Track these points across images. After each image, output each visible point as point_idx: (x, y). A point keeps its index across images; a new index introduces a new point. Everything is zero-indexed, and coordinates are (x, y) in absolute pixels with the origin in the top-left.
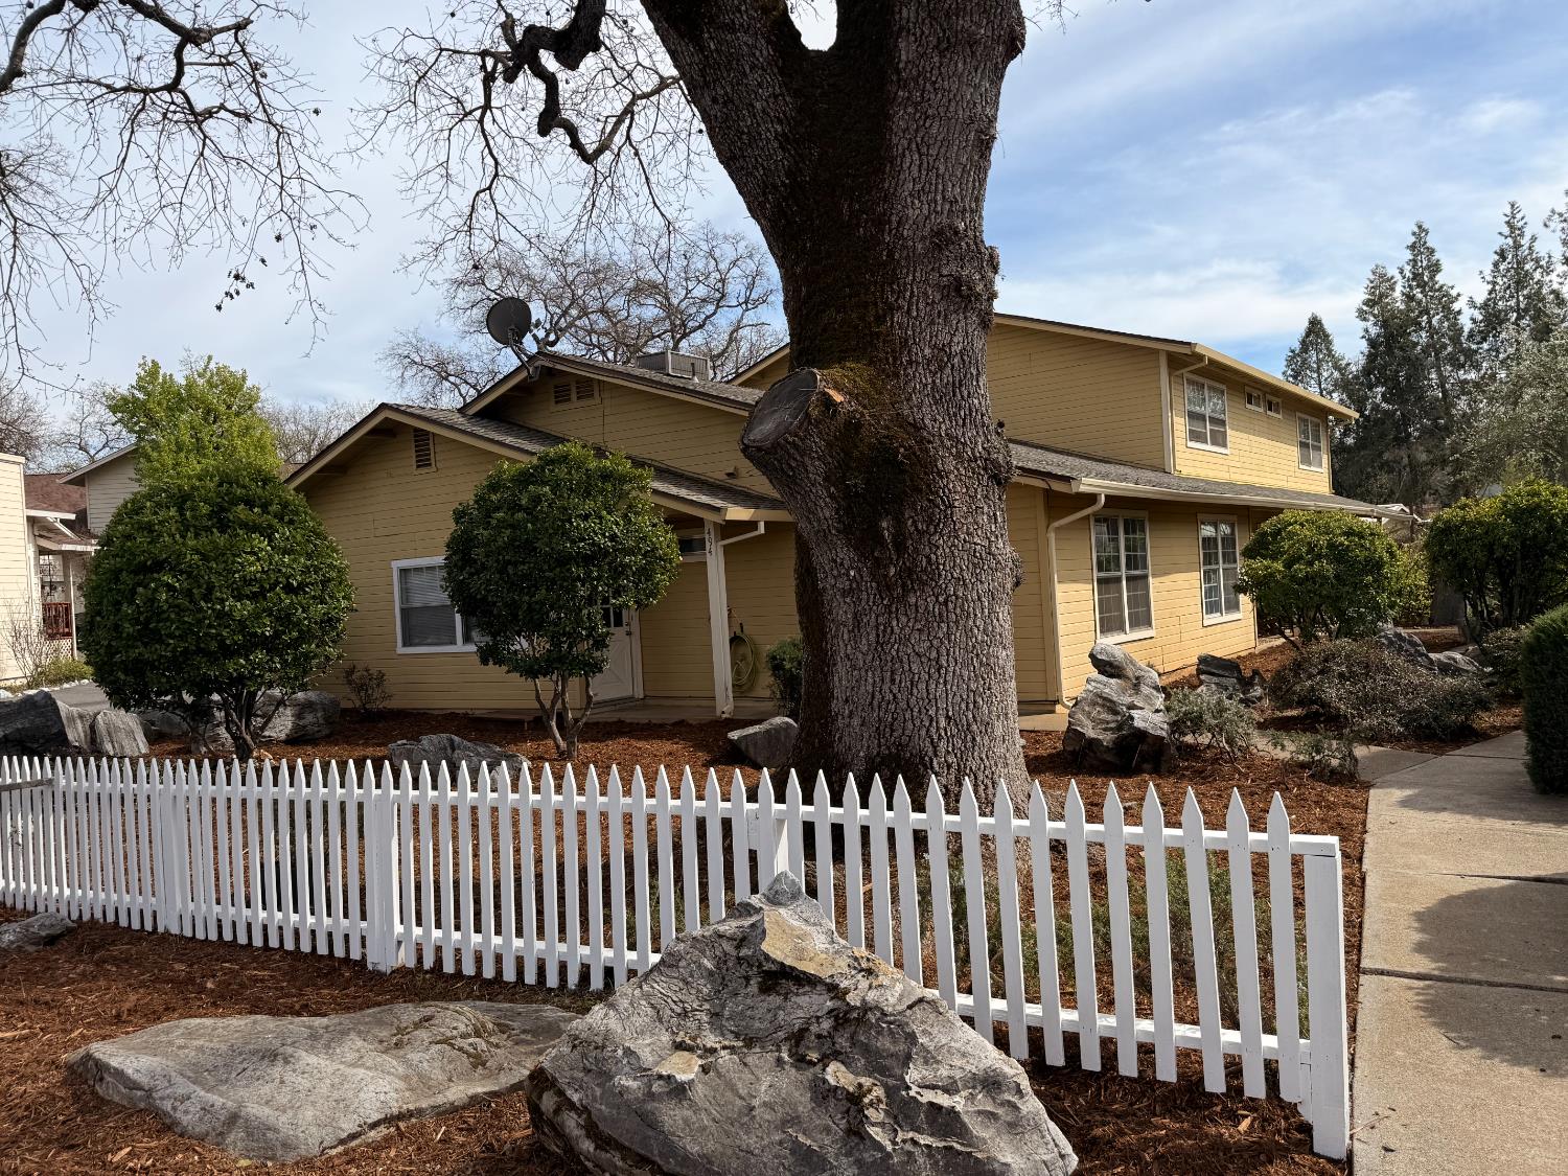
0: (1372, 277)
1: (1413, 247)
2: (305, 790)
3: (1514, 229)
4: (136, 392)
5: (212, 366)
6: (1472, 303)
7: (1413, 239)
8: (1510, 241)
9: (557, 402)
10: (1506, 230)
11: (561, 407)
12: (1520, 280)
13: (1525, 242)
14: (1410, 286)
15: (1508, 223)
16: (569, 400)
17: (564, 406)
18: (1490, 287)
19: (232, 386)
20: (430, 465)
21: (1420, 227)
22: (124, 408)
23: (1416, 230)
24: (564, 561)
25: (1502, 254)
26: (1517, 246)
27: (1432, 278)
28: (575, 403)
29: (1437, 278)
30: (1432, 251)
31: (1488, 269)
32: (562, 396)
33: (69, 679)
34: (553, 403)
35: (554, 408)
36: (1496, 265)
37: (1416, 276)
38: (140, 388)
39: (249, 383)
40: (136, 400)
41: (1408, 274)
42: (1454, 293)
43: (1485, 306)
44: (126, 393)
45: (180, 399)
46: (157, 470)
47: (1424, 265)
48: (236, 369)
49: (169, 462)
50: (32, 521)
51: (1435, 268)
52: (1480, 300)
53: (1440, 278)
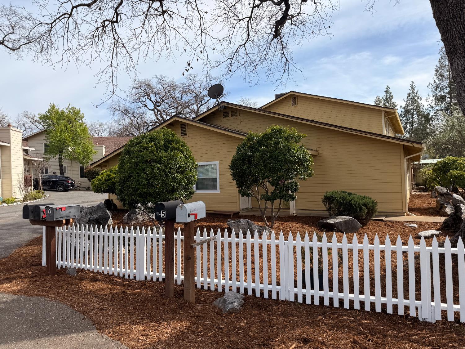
0: (376, 99)
1: (386, 92)
3: (413, 89)
4: (47, 113)
5: (70, 107)
6: (401, 107)
7: (386, 89)
8: (411, 91)
9: (224, 117)
10: (410, 88)
11: (225, 119)
12: (414, 101)
13: (415, 91)
14: (385, 102)
15: (411, 86)
16: (229, 116)
17: (227, 118)
18: (406, 103)
19: (76, 113)
20: (186, 135)
21: (388, 86)
22: (43, 118)
23: (387, 87)
25: (409, 95)
26: (413, 93)
27: (391, 100)
28: (230, 117)
29: (392, 100)
30: (391, 93)
31: (406, 98)
32: (226, 115)
34: (222, 117)
35: (222, 119)
36: (408, 97)
37: (387, 99)
38: (49, 112)
39: (81, 113)
40: (47, 116)
41: (385, 99)
42: (396, 104)
43: (404, 108)
44: (45, 114)
45: (60, 116)
46: (54, 137)
47: (389, 96)
48: (78, 108)
49: (58, 134)
50: (24, 150)
51: (392, 97)
52: (404, 106)
53: (393, 100)
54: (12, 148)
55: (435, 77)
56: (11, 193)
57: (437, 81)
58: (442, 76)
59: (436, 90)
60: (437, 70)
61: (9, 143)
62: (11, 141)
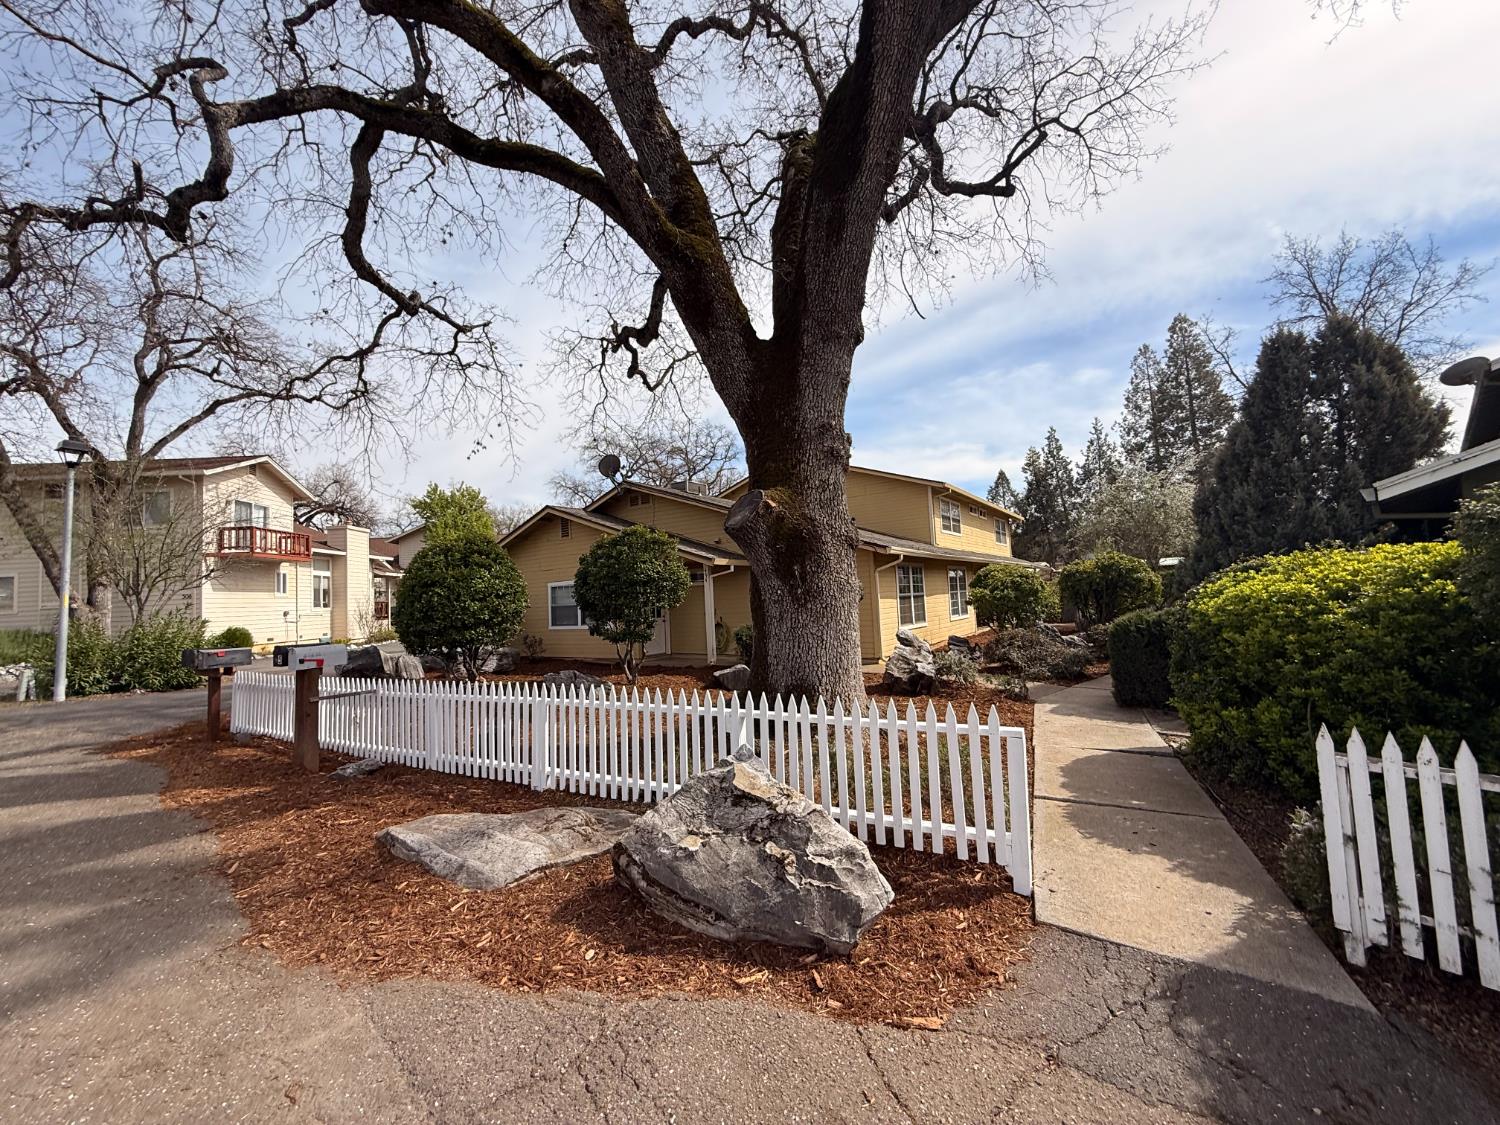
0: (1029, 453)
1: (1048, 438)
2: (503, 697)
3: (1097, 431)
4: (426, 499)
5: (464, 486)
6: (1077, 466)
7: (1049, 434)
8: (1095, 436)
9: (631, 506)
10: (1093, 431)
12: (1101, 454)
13: (1103, 437)
14: (1047, 457)
15: (1094, 428)
16: (638, 504)
17: (635, 507)
18: (1086, 458)
19: (473, 496)
20: (569, 536)
21: (1052, 429)
22: (420, 506)
23: (1050, 430)
24: (633, 584)
25: (1092, 442)
26: (1099, 439)
27: (1058, 453)
28: (640, 506)
29: (1060, 453)
30: (1057, 440)
31: (1085, 449)
32: (634, 502)
33: (386, 640)
34: (629, 506)
36: (1089, 447)
37: (1050, 452)
38: (428, 497)
39: (481, 495)
40: (426, 502)
41: (1046, 451)
42: (1069, 461)
43: (1084, 467)
44: (421, 499)
45: (447, 503)
46: (434, 537)
47: (1054, 447)
48: (475, 488)
49: (441, 533)
50: (372, 561)
51: (1059, 448)
52: (1081, 464)
53: (1062, 453)
54: (349, 559)
55: (1126, 411)
56: (346, 631)
57: (1130, 417)
58: (1138, 407)
59: (1128, 434)
60: (1128, 399)
61: (345, 550)
62: (348, 547)
